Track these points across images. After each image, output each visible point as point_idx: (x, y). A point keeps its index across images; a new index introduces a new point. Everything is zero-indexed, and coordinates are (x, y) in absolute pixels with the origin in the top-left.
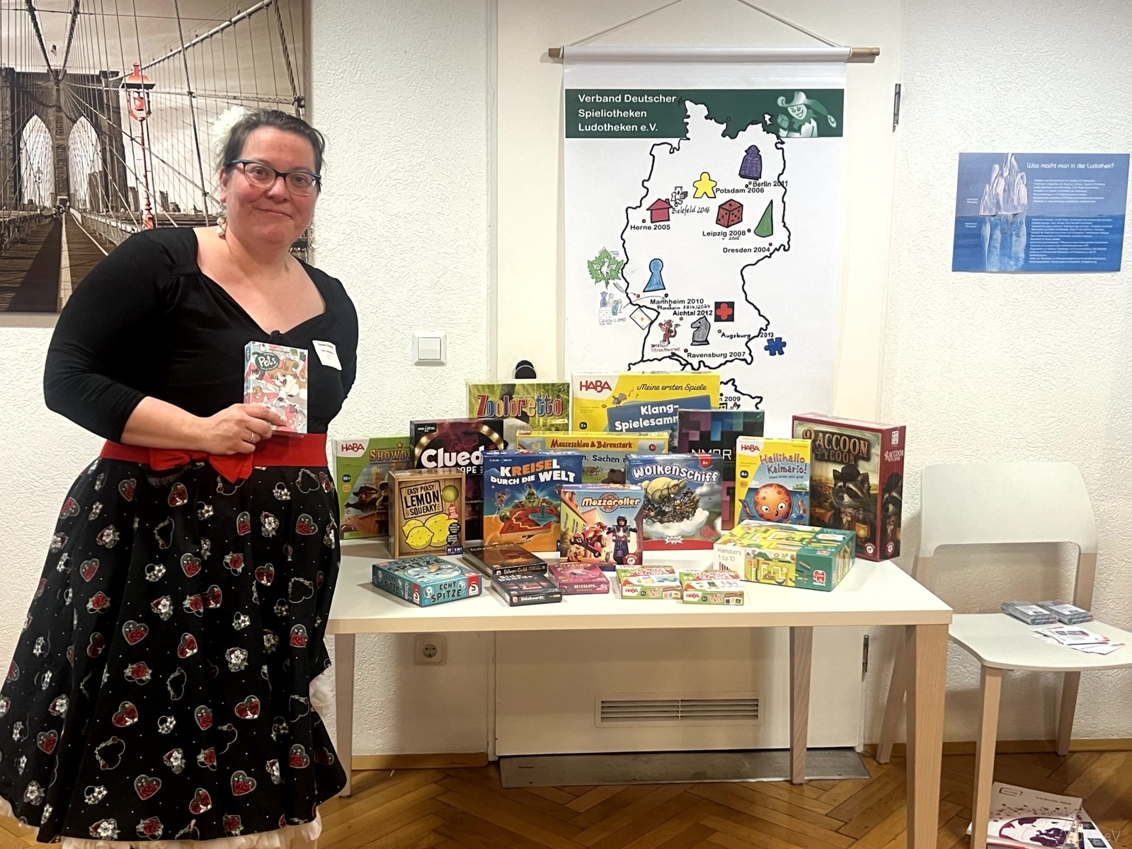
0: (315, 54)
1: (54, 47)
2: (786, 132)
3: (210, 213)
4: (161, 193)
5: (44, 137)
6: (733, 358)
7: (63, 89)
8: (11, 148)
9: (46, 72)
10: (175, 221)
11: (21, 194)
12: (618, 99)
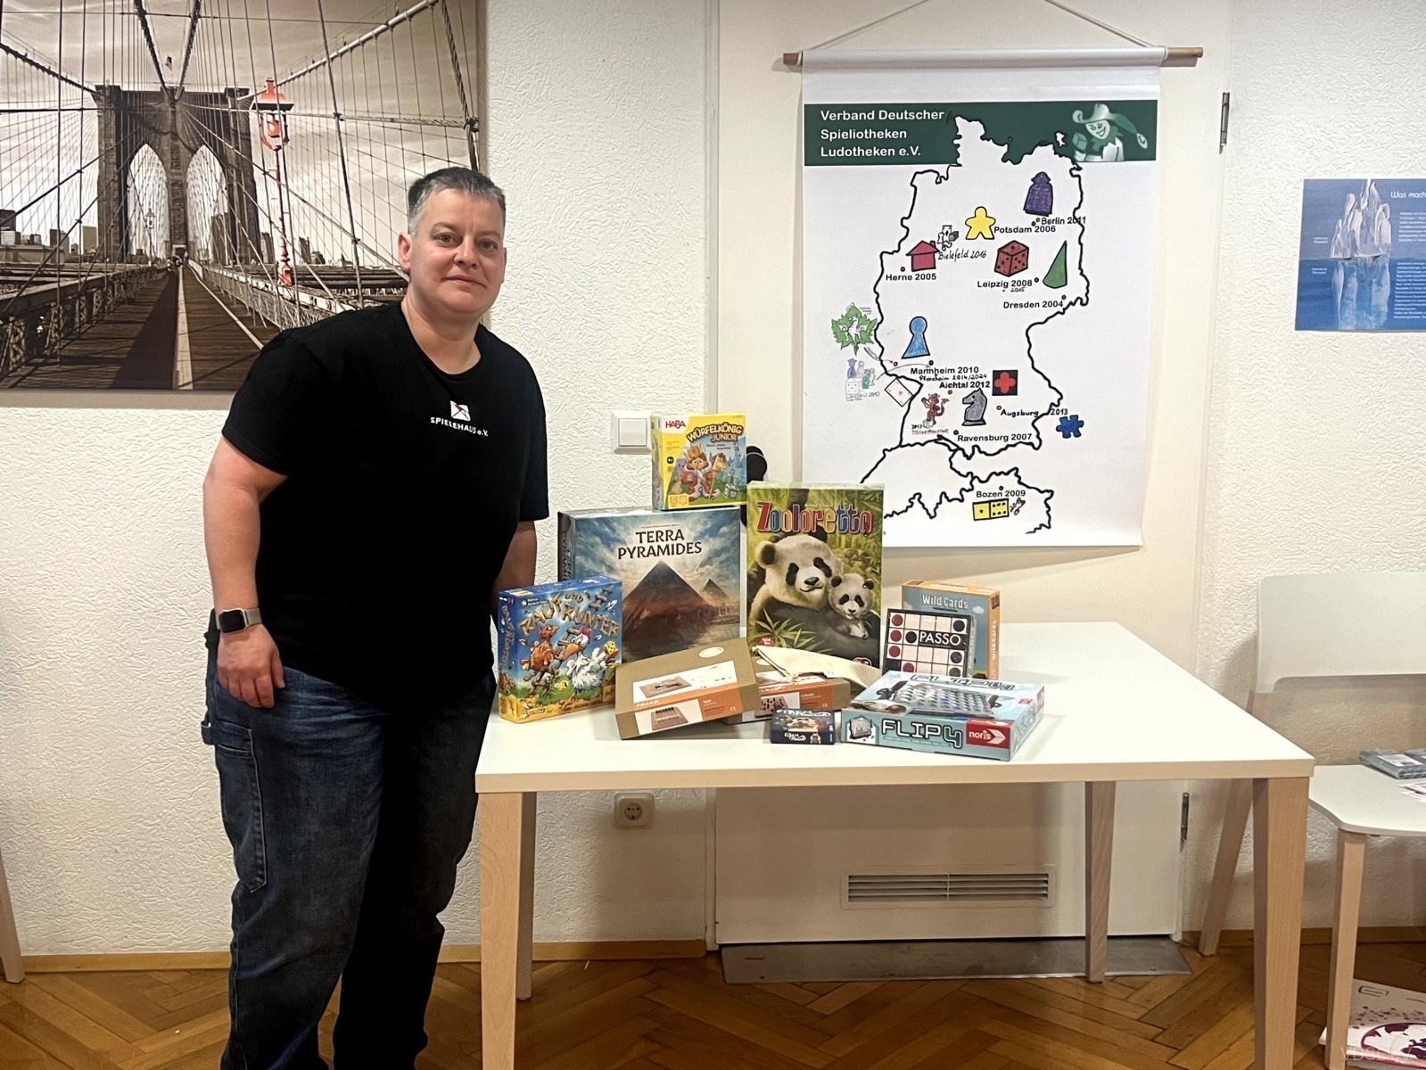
0: (491, 64)
1: (170, 59)
2: (1084, 155)
3: (361, 264)
4: (301, 240)
5: (157, 171)
6: (1017, 441)
7: (181, 112)
8: (116, 185)
9: (159, 90)
10: (318, 274)
11: (128, 243)
12: (871, 116)
